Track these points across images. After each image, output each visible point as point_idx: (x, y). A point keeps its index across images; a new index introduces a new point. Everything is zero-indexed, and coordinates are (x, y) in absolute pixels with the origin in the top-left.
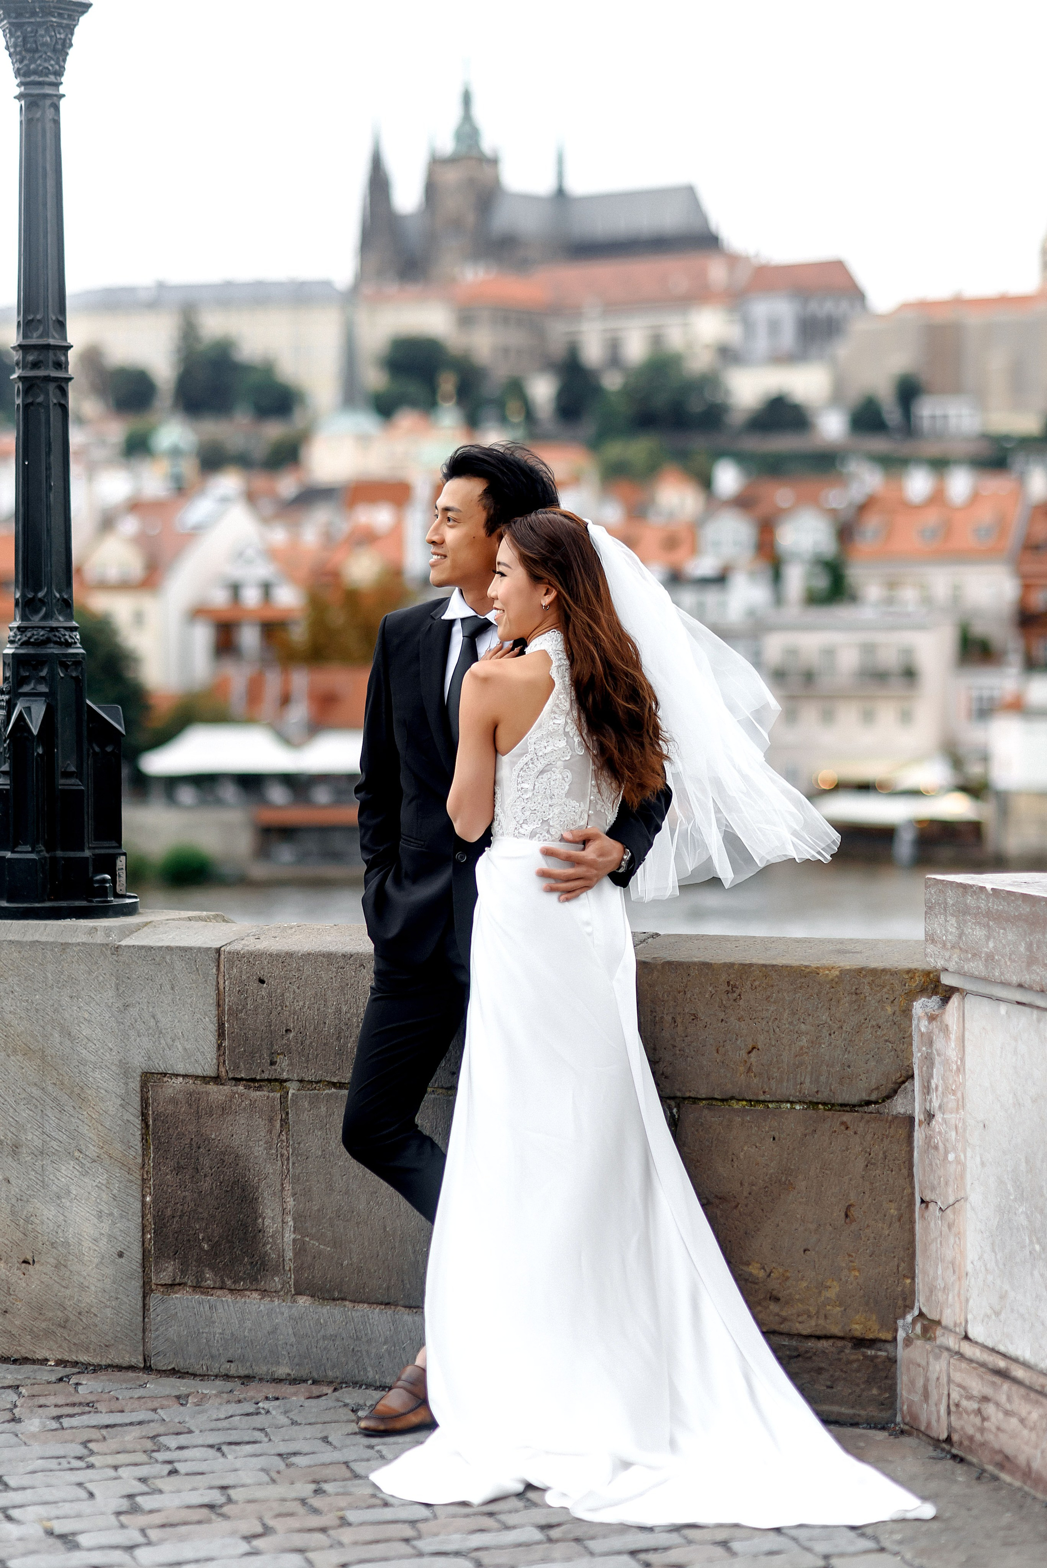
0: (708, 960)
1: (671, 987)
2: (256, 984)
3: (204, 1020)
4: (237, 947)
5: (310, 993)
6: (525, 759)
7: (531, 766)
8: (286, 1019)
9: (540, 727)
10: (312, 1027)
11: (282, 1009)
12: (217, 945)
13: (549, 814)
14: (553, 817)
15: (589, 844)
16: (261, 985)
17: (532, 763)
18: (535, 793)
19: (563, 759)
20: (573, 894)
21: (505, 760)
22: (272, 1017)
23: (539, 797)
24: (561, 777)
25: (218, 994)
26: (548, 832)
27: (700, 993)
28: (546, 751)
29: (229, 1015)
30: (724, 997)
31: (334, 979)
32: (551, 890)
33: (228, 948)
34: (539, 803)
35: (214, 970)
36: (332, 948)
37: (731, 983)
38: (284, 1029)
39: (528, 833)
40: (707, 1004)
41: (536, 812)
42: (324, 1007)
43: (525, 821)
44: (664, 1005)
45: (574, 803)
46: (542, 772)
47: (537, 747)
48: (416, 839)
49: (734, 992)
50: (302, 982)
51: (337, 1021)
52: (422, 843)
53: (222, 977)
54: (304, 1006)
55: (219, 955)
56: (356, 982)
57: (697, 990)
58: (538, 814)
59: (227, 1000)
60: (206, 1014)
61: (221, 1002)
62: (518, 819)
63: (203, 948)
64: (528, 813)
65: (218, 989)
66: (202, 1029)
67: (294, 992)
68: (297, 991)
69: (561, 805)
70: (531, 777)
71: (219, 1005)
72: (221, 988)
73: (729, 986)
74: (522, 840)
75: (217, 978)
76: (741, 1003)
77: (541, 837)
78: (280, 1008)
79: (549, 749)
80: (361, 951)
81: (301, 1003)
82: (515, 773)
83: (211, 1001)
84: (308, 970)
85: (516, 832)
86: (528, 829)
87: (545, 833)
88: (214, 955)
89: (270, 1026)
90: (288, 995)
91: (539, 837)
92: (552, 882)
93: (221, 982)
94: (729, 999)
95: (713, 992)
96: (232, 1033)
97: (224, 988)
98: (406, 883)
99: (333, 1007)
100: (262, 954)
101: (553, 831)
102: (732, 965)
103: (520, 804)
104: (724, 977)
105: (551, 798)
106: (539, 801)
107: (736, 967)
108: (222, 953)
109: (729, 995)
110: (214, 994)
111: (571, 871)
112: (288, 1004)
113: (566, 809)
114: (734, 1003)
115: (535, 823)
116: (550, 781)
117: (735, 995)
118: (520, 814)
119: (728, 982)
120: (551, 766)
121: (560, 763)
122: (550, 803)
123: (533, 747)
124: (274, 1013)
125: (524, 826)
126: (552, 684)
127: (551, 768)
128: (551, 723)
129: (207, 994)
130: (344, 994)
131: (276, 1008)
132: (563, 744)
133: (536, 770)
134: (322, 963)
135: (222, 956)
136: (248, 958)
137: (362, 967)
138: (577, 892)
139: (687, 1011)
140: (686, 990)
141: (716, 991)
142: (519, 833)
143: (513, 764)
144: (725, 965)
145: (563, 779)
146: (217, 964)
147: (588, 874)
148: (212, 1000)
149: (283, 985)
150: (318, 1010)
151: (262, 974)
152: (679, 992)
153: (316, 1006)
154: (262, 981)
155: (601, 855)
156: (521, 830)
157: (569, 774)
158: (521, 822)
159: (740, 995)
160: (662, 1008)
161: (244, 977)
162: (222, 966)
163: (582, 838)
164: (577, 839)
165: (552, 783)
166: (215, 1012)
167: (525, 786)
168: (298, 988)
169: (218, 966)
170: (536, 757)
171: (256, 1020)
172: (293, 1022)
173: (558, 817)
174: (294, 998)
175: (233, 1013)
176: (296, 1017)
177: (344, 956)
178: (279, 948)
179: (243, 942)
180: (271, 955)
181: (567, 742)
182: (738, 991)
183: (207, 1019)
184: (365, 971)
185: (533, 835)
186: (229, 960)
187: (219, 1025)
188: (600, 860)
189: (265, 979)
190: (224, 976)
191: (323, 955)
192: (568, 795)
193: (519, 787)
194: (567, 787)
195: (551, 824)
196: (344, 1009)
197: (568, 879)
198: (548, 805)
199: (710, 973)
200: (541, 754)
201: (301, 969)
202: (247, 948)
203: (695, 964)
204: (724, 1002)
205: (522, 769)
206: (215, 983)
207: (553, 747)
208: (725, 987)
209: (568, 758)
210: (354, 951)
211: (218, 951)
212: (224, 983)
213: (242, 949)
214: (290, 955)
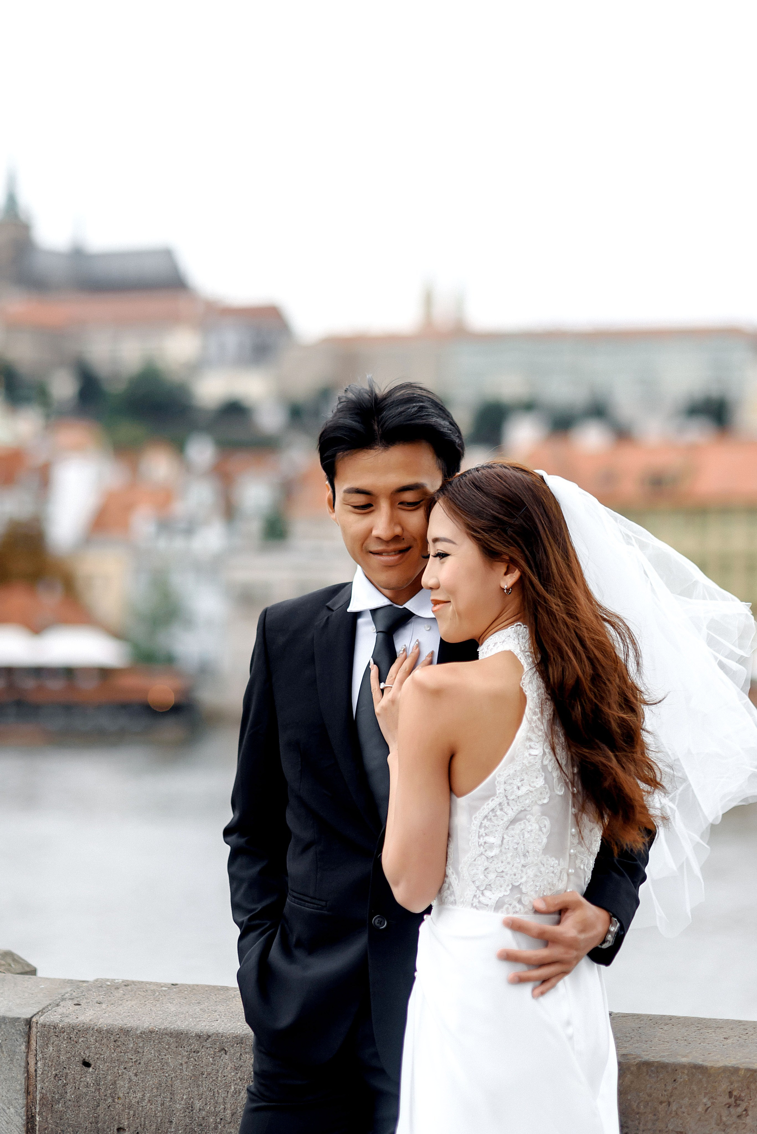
0: (700, 1062)
1: (650, 1095)
2: (79, 1067)
3: (7, 1111)
4: (52, 1017)
5: (152, 1081)
6: (492, 804)
7: (499, 813)
8: (119, 1114)
9: (512, 759)
10: (154, 1127)
11: (114, 1101)
12: (26, 1013)
13: (521, 877)
14: (526, 882)
15: (568, 914)
16: (86, 1069)
17: (501, 810)
18: (503, 850)
19: (540, 803)
20: (547, 985)
21: (462, 802)
22: (100, 1110)
23: (509, 855)
24: (537, 827)
25: (28, 1078)
26: (520, 901)
27: (690, 1105)
28: (520, 793)
29: (42, 1105)
30: (725, 1112)
31: (185, 1066)
32: (521, 980)
33: (42, 1020)
34: (509, 863)
35: (23, 1047)
36: (181, 1024)
37: (735, 1093)
38: (116, 1127)
39: (492, 902)
40: (700, 1120)
41: (504, 874)
42: (170, 1101)
43: (489, 887)
44: (639, 1119)
45: (553, 861)
46: (513, 822)
47: (508, 788)
48: (312, 898)
49: (737, 1106)
50: (142, 1068)
51: (187, 1120)
52: (323, 903)
53: (32, 1056)
54: (143, 1099)
55: (30, 1028)
56: (214, 1072)
57: (686, 1101)
58: (507, 877)
59: (39, 1086)
60: (10, 1103)
61: (31, 1088)
62: (478, 883)
63: (8, 1018)
64: (492, 876)
65: (28, 1071)
66: (4, 1123)
67: (130, 1080)
68: (134, 1079)
69: (537, 864)
70: (498, 828)
71: (28, 1093)
72: (32, 1069)
73: (730, 1097)
74: (482, 912)
75: (27, 1057)
76: (748, 1120)
77: (510, 908)
78: (110, 1100)
79: (524, 790)
80: (220, 1031)
81: (139, 1095)
82: (476, 822)
83: (18, 1087)
84: (149, 1053)
85: (476, 901)
86: (492, 897)
87: (515, 903)
88: (23, 1028)
89: (97, 1123)
90: (122, 1083)
91: (508, 908)
92: (520, 969)
93: (32, 1062)
94: (730, 1115)
95: (709, 1104)
96: (45, 1129)
97: (36, 1071)
98: (298, 953)
99: (183, 1102)
100: (88, 1029)
101: (526, 900)
102: (735, 1070)
103: (482, 863)
104: (724, 1086)
105: (525, 855)
106: (509, 860)
107: (742, 1073)
108: (34, 1025)
109: (731, 1109)
110: (21, 1077)
111: (543, 953)
112: (121, 1095)
113: (543, 869)
114: (738, 1121)
115: (502, 889)
116: (523, 834)
117: (740, 1110)
118: (482, 877)
119: (730, 1092)
120: (525, 812)
121: (536, 809)
122: (523, 862)
123: (503, 786)
124: (103, 1106)
125: (487, 893)
126: (523, 699)
127: (526, 816)
128: (527, 754)
129: (13, 1077)
130: (198, 1086)
131: (105, 1100)
132: (540, 782)
133: (505, 819)
134: (169, 1044)
135: (34, 1030)
136: (68, 1034)
137: (223, 1052)
138: (553, 981)
139: (671, 1128)
140: (671, 1100)
141: (713, 1103)
142: (479, 902)
143: (473, 810)
144: (725, 1069)
145: (540, 830)
146: (26, 1039)
147: (566, 956)
148: (20, 1085)
149: (116, 1070)
150: (162, 1104)
151: (87, 1055)
152: (661, 1103)
153: (159, 1099)
154: (87, 1064)
155: (583, 931)
156: (482, 899)
157: (547, 822)
158: (482, 888)
159: (746, 1110)
160: (637, 1122)
161: (63, 1058)
162: (33, 1042)
163: (557, 908)
164: (552, 909)
165: (527, 835)
166: (22, 1101)
167: (491, 839)
168: (136, 1075)
169: (28, 1042)
170: (505, 802)
171: (78, 1114)
172: (128, 1118)
173: (533, 881)
174: (130, 1088)
175: (48, 1104)
176: (132, 1112)
177: (199, 1036)
178: (110, 1021)
179: (60, 1010)
180: (99, 1031)
181: (545, 779)
182: (744, 1105)
183: (12, 1110)
184: (227, 1057)
185: (498, 906)
186: (43, 1036)
187: (28, 1118)
188: (582, 936)
189: (91, 1062)
190: (36, 1055)
191: (171, 1034)
192: (546, 850)
193: (482, 841)
194: (545, 840)
195: (524, 890)
196: (198, 1105)
197: (542, 964)
198: (520, 866)
199: (704, 1080)
200: (513, 797)
201: (140, 1050)
202: (67, 1020)
203: (683, 1066)
204: (724, 1119)
205: (486, 817)
206: (23, 1064)
207: (528, 788)
208: (726, 1100)
209: (546, 801)
210: (212, 1031)
211: (29, 1022)
212: (36, 1064)
213: (61, 1021)
214: (126, 1032)
